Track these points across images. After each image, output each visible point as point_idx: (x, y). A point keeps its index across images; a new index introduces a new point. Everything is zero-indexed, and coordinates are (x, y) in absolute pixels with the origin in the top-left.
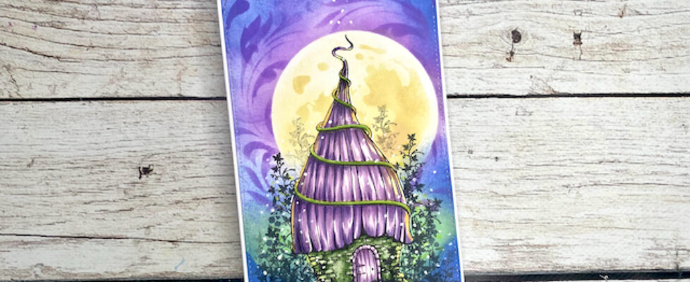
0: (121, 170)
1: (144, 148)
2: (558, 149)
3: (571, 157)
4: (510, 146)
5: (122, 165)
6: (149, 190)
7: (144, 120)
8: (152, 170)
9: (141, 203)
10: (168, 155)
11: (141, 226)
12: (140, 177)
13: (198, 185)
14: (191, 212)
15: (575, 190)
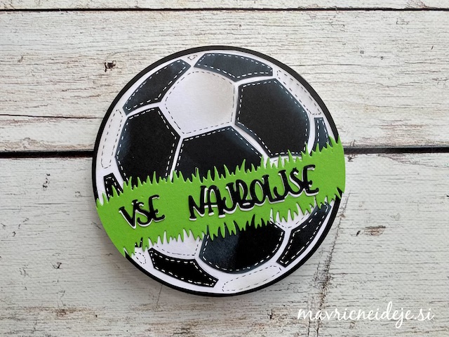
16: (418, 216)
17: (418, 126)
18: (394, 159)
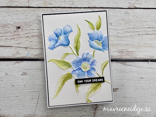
0: (12, 27)
1: (18, 21)
2: (136, 24)
3: (140, 26)
4: (123, 23)
5: (12, 26)
6: (19, 33)
7: (18, 13)
8: (20, 28)
9: (17, 37)
10: (25, 23)
11: (17, 43)
12: (17, 30)
13: (33, 32)
14: (31, 40)
15: (141, 36)
16: (131, 85)
17: (132, 52)
18: (122, 64)
